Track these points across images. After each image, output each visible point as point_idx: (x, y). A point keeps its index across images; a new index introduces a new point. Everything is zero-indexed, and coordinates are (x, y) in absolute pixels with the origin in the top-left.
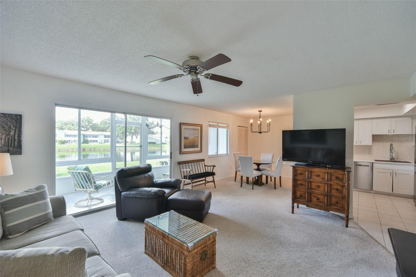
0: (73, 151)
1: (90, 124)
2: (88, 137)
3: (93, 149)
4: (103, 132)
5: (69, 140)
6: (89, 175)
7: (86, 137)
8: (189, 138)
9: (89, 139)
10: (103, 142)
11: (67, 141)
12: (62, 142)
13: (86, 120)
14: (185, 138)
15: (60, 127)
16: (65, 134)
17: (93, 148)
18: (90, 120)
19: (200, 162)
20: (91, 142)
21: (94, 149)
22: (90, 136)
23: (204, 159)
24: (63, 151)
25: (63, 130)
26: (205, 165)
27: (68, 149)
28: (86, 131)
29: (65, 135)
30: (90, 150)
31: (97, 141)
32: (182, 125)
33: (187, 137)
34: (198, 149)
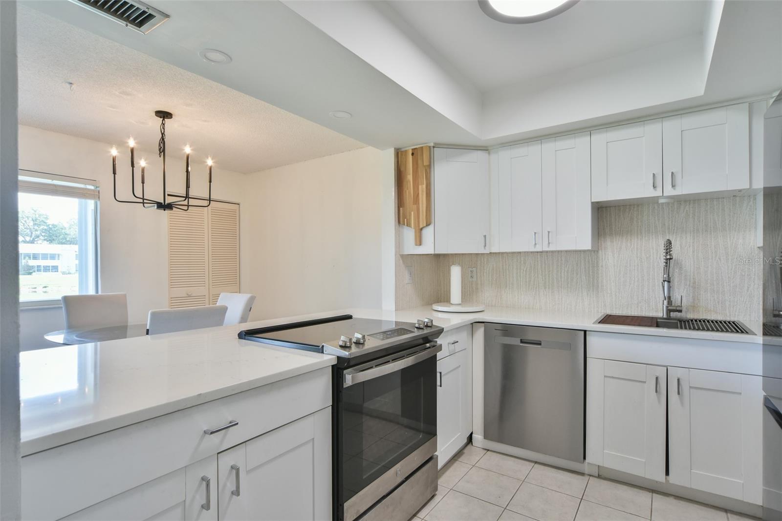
31: (55, 269)
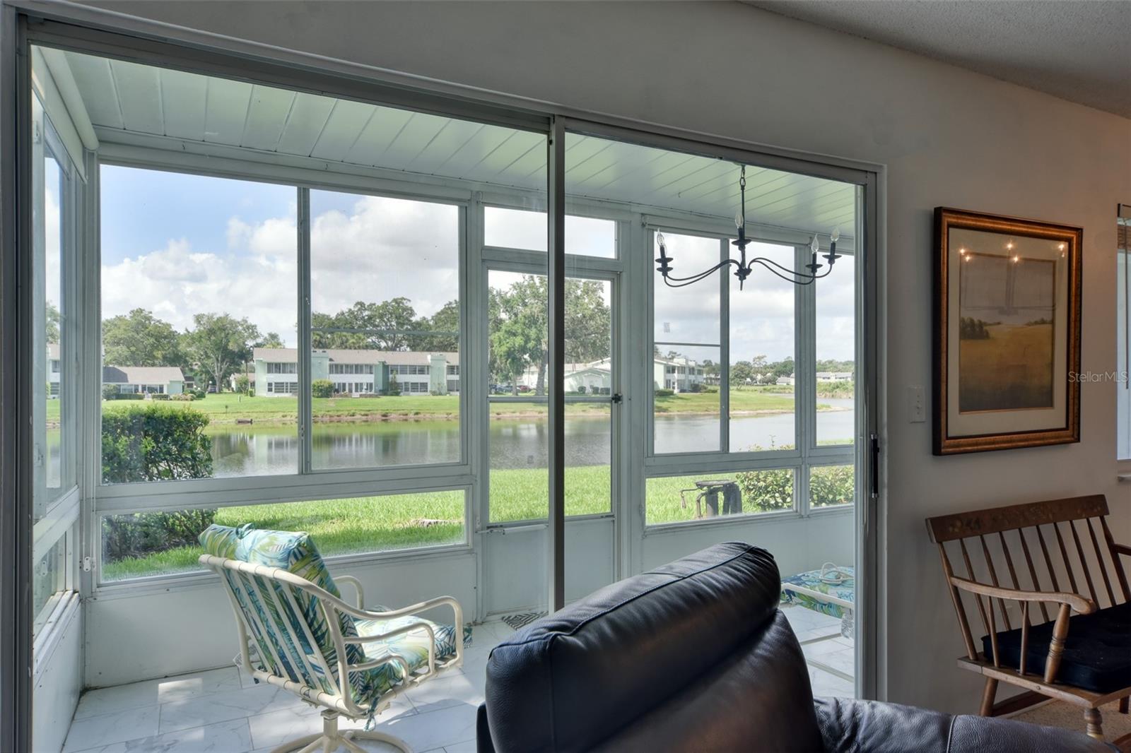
0: (353, 422)
1: (403, 325)
2: (397, 371)
3: (411, 415)
4: (444, 354)
5: (342, 381)
6: (313, 600)
7: (391, 373)
8: (993, 331)
9: (401, 378)
10: (445, 390)
11: (337, 387)
12: (321, 390)
13: (391, 314)
14: (973, 331)
15: (318, 337)
16: (332, 363)
17: (413, 412)
18: (405, 309)
19: (1079, 517)
20: (407, 390)
21: (417, 414)
22: (404, 369)
23: (1101, 498)
24: (326, 422)
25: (327, 348)
26: (1117, 541)
27: (339, 413)
28: (393, 349)
29: (331, 366)
30: (405, 417)
32: (950, 225)
33: (981, 325)
34: (1053, 417)
